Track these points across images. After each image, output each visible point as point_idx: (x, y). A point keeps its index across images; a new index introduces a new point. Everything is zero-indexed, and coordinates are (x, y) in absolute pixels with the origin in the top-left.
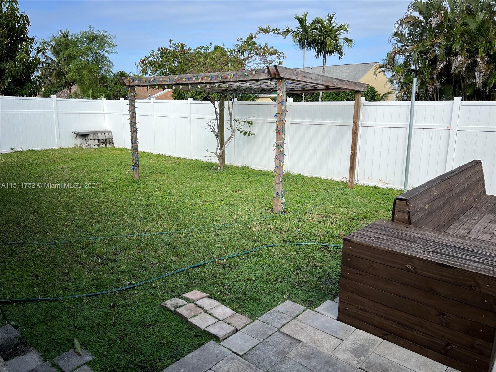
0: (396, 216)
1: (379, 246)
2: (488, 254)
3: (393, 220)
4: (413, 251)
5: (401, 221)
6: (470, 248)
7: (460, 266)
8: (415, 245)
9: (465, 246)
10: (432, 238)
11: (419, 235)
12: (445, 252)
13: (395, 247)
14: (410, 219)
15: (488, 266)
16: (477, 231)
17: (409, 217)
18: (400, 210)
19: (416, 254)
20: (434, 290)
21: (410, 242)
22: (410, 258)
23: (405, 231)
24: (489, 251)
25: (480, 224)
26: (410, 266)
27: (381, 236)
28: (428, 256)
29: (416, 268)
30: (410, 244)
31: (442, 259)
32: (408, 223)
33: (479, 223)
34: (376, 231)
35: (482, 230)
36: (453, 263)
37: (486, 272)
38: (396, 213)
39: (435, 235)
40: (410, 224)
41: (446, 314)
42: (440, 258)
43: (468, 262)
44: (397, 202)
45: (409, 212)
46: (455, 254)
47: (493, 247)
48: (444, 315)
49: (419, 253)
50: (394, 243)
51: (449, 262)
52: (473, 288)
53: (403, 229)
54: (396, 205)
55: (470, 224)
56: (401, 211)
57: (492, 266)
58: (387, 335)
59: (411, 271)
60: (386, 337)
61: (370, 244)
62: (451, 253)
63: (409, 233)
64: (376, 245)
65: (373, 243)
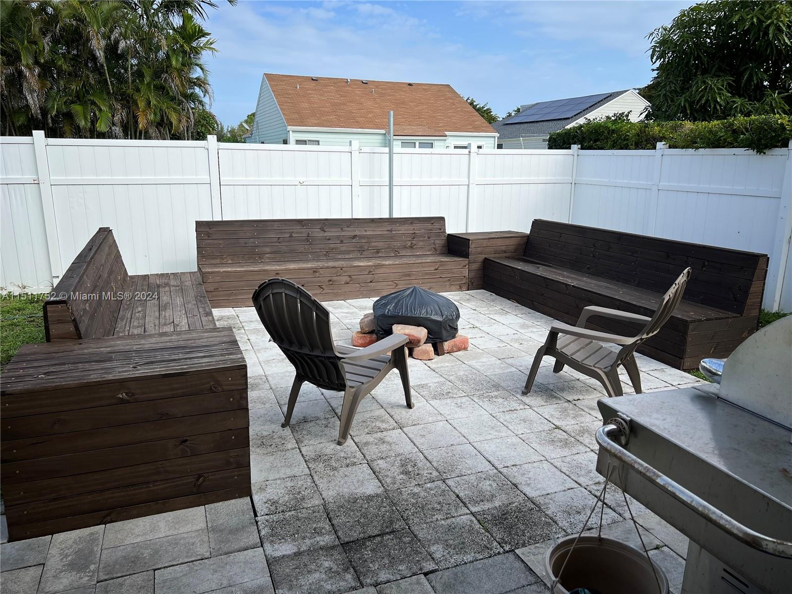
0: (53, 332)
1: (63, 383)
2: (208, 344)
3: (48, 340)
4: (119, 372)
5: (64, 338)
6: (182, 343)
7: (191, 368)
8: (115, 364)
9: (176, 343)
10: (129, 347)
11: (109, 349)
12: (159, 358)
13: (90, 375)
14: (79, 331)
15: (220, 357)
16: (153, 325)
17: (77, 328)
18: (58, 320)
19: (127, 374)
20: (167, 414)
21: (101, 361)
22: (122, 383)
23: (83, 349)
24: (205, 340)
25: (151, 316)
26: (124, 395)
27: (52, 369)
28: (143, 371)
29: (133, 394)
30: (108, 365)
31: (164, 367)
32: (77, 337)
33: (148, 315)
34: (35, 364)
35: (157, 322)
36: (181, 368)
37: (222, 363)
38: (51, 327)
39: (128, 341)
40: (80, 338)
41: (187, 438)
42: (160, 368)
43: (196, 361)
44: (49, 308)
45: (74, 320)
46: (174, 357)
47: (206, 334)
48: (186, 441)
49: (130, 371)
50: (83, 371)
51: (176, 369)
52: (214, 389)
53: (76, 347)
54: (49, 314)
55: (138, 319)
56: (60, 322)
57: (222, 355)
58: (108, 515)
59: (128, 402)
60: (108, 518)
61: (44, 385)
62: (167, 357)
63: (90, 350)
64: (58, 384)
65: (50, 382)
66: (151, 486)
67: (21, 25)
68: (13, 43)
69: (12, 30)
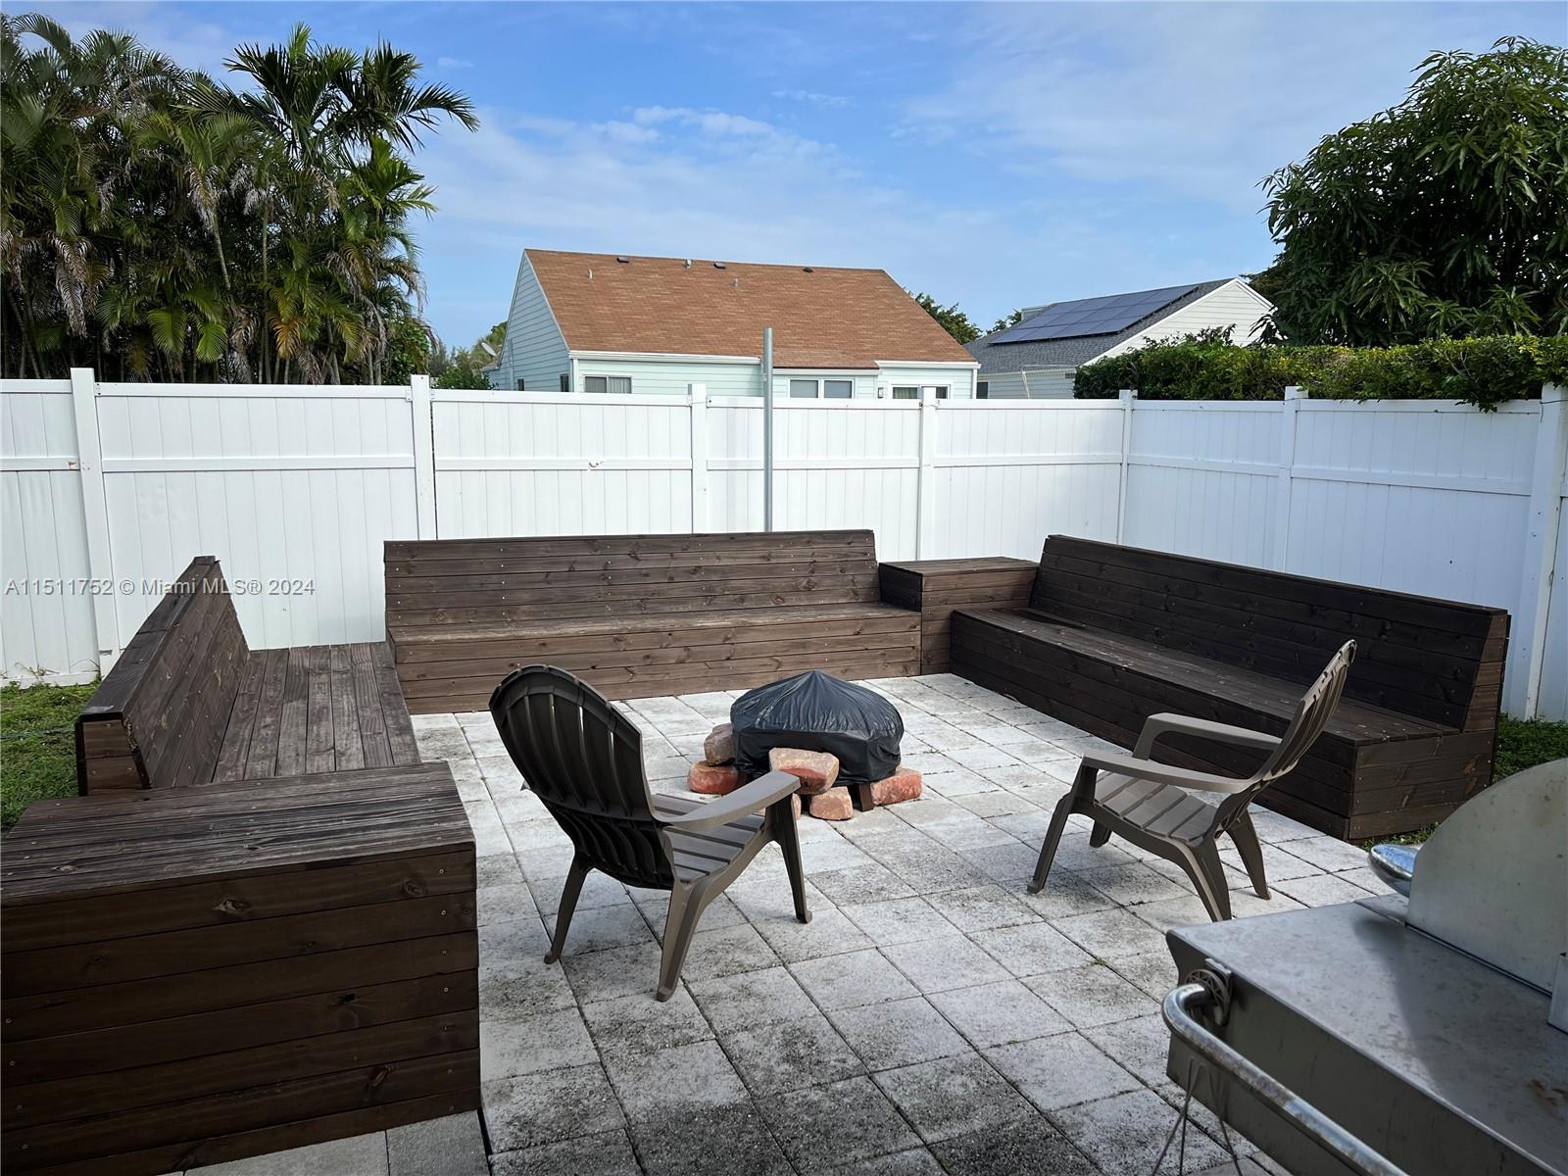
0: (93, 774)
2: (401, 797)
3: (83, 790)
4: (222, 859)
5: (115, 786)
6: (348, 797)
8: (213, 841)
9: (337, 797)
10: (242, 805)
11: (202, 810)
12: (302, 829)
14: (145, 773)
15: (422, 826)
16: (294, 757)
17: (141, 766)
18: (106, 751)
19: (237, 862)
20: (313, 943)
21: (186, 836)
22: (226, 881)
23: (150, 810)
24: (395, 790)
25: (289, 734)
26: (229, 905)
27: (88, 853)
28: (271, 857)
29: (248, 904)
30: (197, 844)
31: (312, 848)
32: (141, 785)
34: (55, 843)
36: (344, 850)
37: (428, 839)
38: (89, 765)
39: (242, 793)
40: (146, 786)
41: (352, 992)
42: (305, 849)
44: (88, 727)
45: (137, 751)
46: (331, 826)
47: (397, 778)
48: (351, 997)
49: (242, 856)
50: (149, 857)
51: (335, 851)
52: (409, 892)
53: (137, 806)
54: (86, 741)
56: (107, 754)
57: (427, 822)
58: (190, 1151)
59: (237, 920)
60: (191, 1158)
61: (70, 887)
62: (318, 827)
63: (166, 813)
65: (83, 881)
66: (278, 1091)
67: (56, 160)
68: (39, 193)
69: (38, 169)
